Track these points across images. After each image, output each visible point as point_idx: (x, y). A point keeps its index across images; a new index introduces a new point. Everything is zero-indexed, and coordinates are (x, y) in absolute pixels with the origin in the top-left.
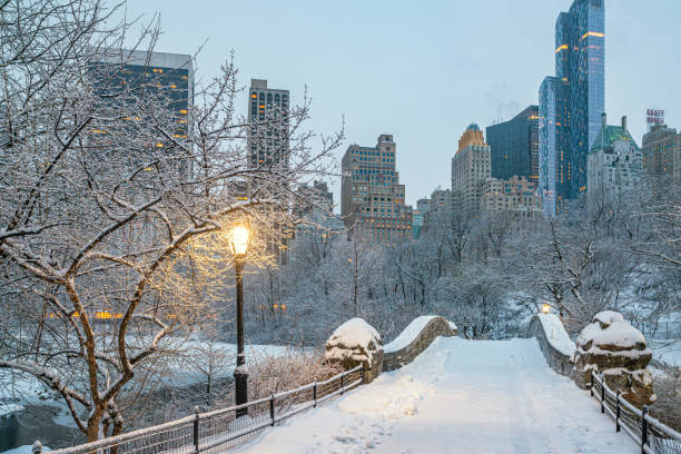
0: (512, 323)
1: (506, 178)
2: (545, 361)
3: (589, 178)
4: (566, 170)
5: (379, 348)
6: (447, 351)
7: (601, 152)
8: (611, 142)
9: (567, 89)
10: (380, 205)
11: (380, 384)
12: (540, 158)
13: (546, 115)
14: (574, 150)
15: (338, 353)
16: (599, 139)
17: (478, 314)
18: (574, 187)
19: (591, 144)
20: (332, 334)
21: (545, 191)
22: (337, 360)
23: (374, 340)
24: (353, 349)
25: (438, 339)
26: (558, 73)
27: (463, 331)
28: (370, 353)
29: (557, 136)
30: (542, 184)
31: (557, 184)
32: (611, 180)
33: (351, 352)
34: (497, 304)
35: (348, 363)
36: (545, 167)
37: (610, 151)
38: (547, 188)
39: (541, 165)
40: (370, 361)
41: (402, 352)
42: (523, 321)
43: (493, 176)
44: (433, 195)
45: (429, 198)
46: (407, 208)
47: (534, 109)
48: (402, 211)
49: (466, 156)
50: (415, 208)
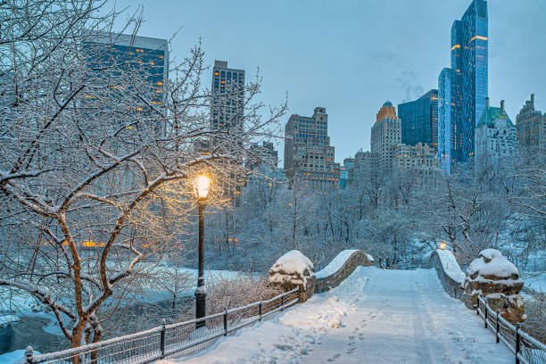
0: (416, 257)
1: (413, 144)
2: (441, 287)
3: (476, 146)
4: (458, 140)
5: (312, 274)
6: (365, 278)
7: (485, 127)
8: (493, 120)
9: (460, 78)
10: (314, 162)
11: (313, 303)
12: (439, 129)
13: (444, 98)
14: (465, 124)
15: (280, 278)
16: (484, 116)
17: (390, 249)
18: (465, 153)
19: (477, 121)
20: (275, 262)
21: (442, 155)
22: (279, 283)
23: (308, 268)
24: (292, 274)
25: (359, 268)
26: (453, 65)
27: (378, 263)
28: (305, 278)
29: (452, 114)
30: (440, 149)
31: (452, 150)
32: (492, 148)
33: (290, 277)
34: (405, 242)
35: (287, 286)
36: (443, 136)
37: (492, 126)
38: (444, 153)
39: (439, 135)
40: (305, 285)
41: (330, 278)
42: (425, 256)
43: (403, 142)
44: (357, 156)
45: (353, 157)
46: (336, 165)
47: (435, 92)
48: (332, 167)
49: (382, 126)
50: (342, 165)
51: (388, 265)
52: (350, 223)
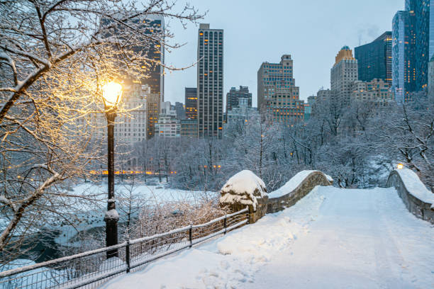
0: (374, 177)
1: (369, 81)
2: (403, 206)
3: (429, 78)
4: (412, 73)
5: (263, 194)
6: (322, 197)
9: (413, 18)
10: (282, 100)
12: (393, 66)
13: (397, 37)
14: (418, 60)
15: (229, 198)
17: (349, 171)
18: (418, 85)
19: (431, 56)
20: (225, 183)
21: (396, 89)
22: (227, 204)
23: (259, 188)
24: (242, 195)
25: (317, 188)
26: (406, 7)
27: (338, 182)
28: (255, 199)
29: (406, 51)
30: (394, 84)
31: (406, 84)
33: (240, 197)
34: (363, 164)
35: (236, 206)
36: (397, 72)
38: (398, 86)
39: (393, 71)
40: (255, 206)
41: (285, 197)
42: (382, 176)
43: (359, 79)
44: (318, 94)
45: (316, 95)
46: (300, 102)
47: (389, 34)
48: (297, 104)
49: (340, 66)
50: (306, 102)
51: (347, 185)
52: (313, 149)
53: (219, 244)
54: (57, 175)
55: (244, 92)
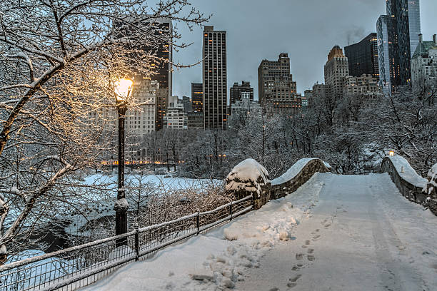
0: (368, 163)
1: (359, 76)
3: (412, 73)
4: (396, 69)
5: (267, 181)
6: (322, 183)
7: (419, 58)
8: (427, 51)
9: (394, 21)
10: (281, 94)
11: (267, 209)
12: (379, 63)
13: (382, 38)
14: (401, 57)
15: (235, 185)
16: (418, 48)
17: (345, 159)
18: (403, 80)
19: (412, 53)
20: (230, 171)
21: (383, 83)
22: (232, 191)
23: (262, 175)
24: (246, 182)
25: (316, 174)
26: (388, 12)
28: (259, 186)
29: (390, 50)
30: (381, 78)
31: (392, 78)
32: (427, 74)
33: (244, 184)
34: (357, 152)
35: (241, 193)
36: (383, 68)
37: (426, 56)
38: (385, 81)
39: (380, 68)
40: (258, 192)
41: (287, 184)
42: (375, 163)
43: (350, 75)
44: (314, 88)
45: (311, 89)
46: (298, 95)
47: (374, 35)
48: (295, 97)
49: (333, 64)
50: (303, 95)
51: (344, 171)
52: (311, 139)
53: (225, 230)
54: (69, 165)
55: (246, 87)
